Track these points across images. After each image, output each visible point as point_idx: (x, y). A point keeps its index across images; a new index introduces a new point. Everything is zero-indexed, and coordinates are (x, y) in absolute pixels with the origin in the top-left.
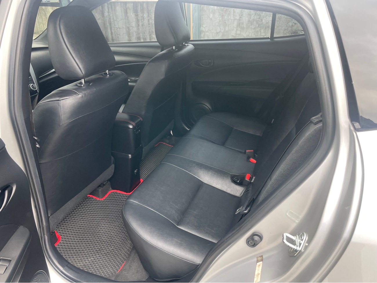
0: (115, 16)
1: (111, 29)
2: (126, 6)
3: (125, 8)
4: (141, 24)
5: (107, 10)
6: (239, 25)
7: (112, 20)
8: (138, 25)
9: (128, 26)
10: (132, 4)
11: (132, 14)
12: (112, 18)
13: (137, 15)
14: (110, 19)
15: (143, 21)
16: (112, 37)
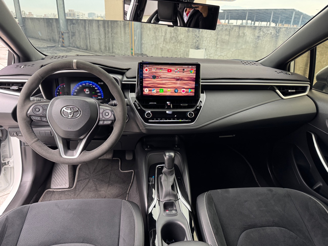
0: (92, 30)
1: (89, 39)
2: (98, 24)
3: (98, 25)
4: (107, 36)
5: (87, 25)
6: (164, 40)
7: (90, 33)
8: (106, 37)
9: (99, 37)
10: (102, 22)
11: (102, 29)
12: (90, 31)
13: (105, 30)
14: (89, 32)
15: (109, 34)
16: (90, 45)
